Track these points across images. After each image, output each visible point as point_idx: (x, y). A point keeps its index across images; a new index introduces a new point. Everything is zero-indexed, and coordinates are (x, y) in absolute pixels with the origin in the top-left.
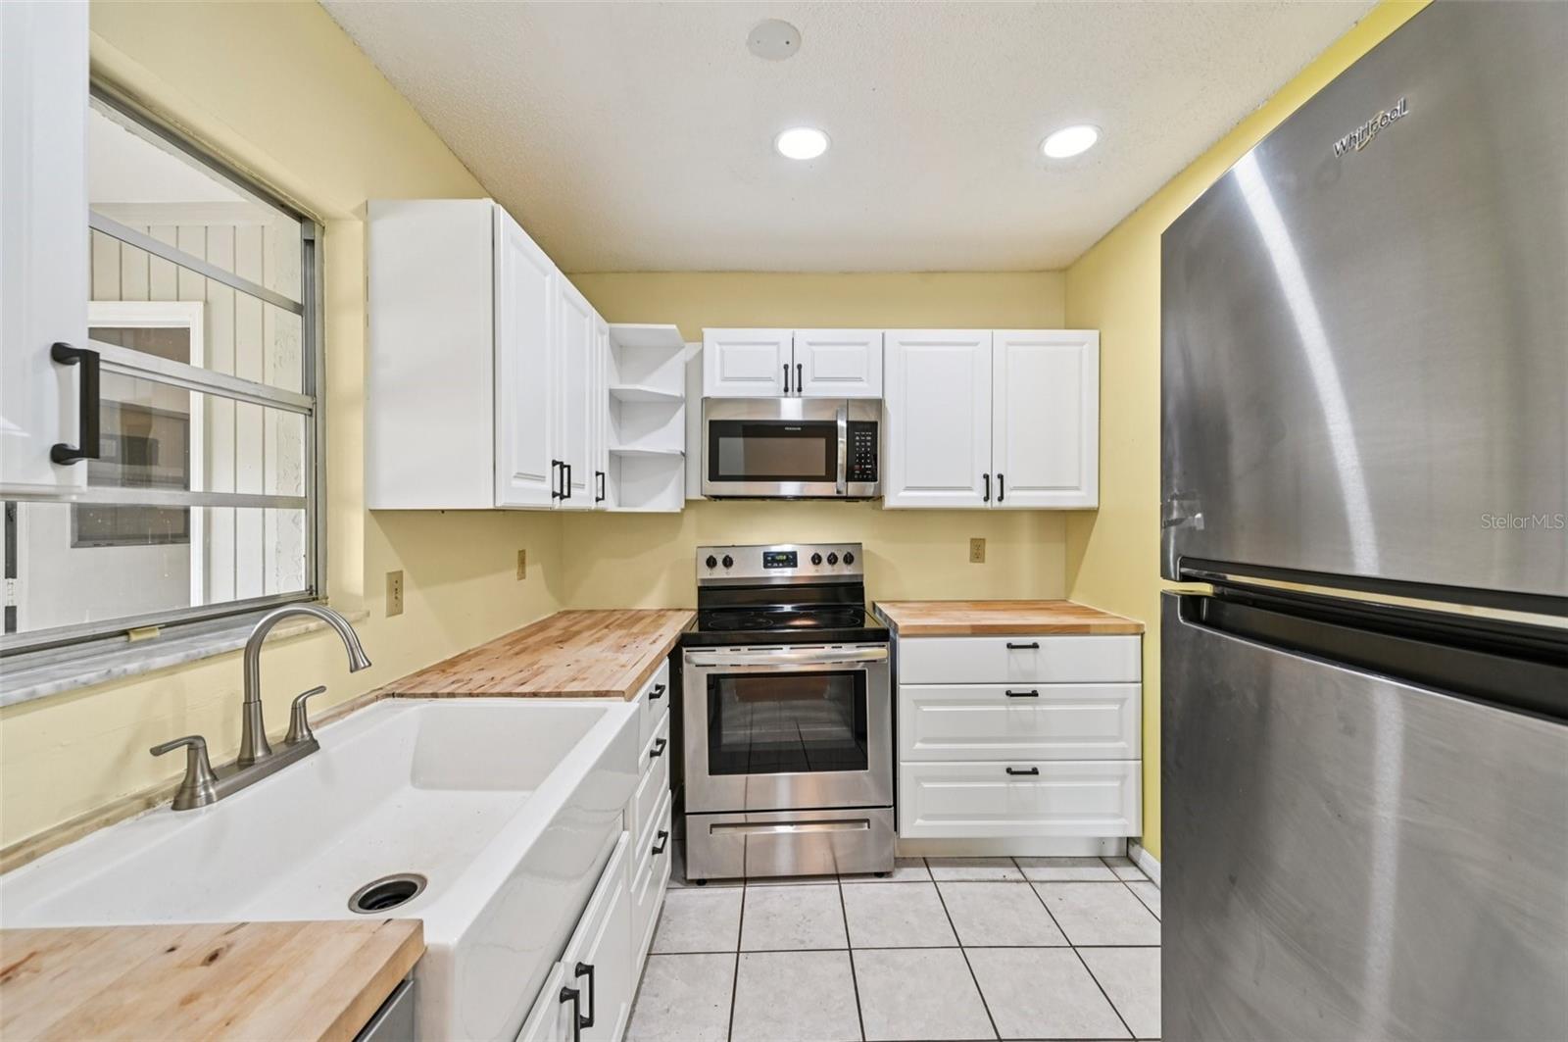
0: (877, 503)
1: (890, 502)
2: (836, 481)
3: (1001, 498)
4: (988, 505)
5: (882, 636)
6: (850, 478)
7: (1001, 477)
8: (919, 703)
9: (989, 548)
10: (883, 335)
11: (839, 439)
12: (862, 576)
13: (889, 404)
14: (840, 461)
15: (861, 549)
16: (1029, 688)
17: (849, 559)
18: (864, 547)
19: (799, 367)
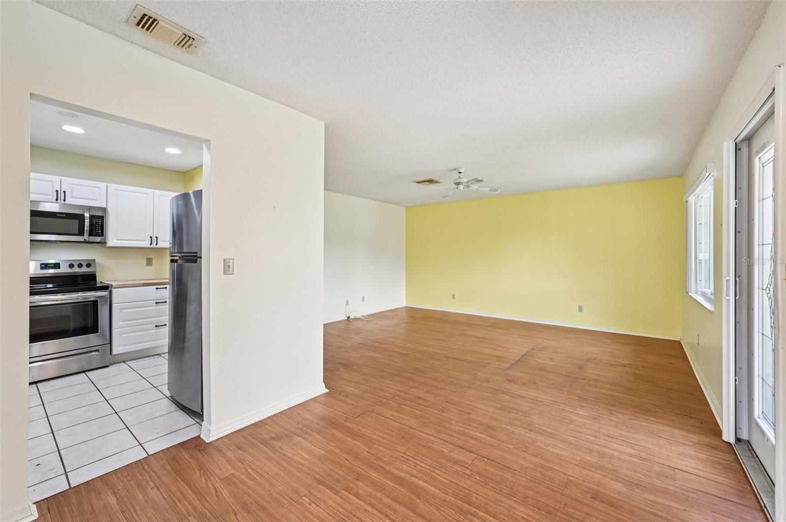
0: (103, 245)
1: (109, 244)
2: (83, 235)
3: (157, 244)
4: (152, 246)
5: (105, 288)
6: (90, 234)
7: (157, 237)
8: (121, 309)
9: (154, 261)
10: (107, 185)
11: (86, 221)
12: (95, 272)
13: (109, 209)
14: (86, 229)
15: (95, 262)
16: (164, 301)
17: (88, 265)
18: (97, 261)
19: (65, 192)
